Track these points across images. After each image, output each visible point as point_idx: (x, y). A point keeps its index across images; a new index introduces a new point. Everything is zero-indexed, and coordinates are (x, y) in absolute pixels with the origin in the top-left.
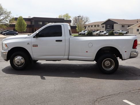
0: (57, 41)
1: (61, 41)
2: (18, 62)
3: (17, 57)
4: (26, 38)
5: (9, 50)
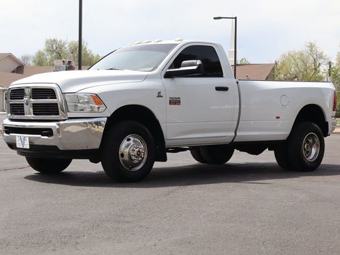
0: (218, 89)
1: (225, 89)
2: (139, 153)
3: (129, 140)
4: (146, 77)
5: (109, 115)
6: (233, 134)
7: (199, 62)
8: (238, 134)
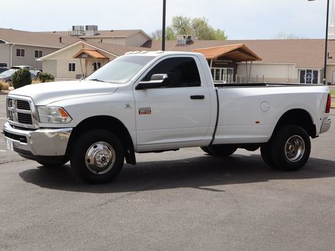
0: (193, 97)
1: (201, 97)
2: (104, 159)
3: (95, 147)
4: (116, 90)
5: (75, 126)
6: (211, 138)
7: (165, 76)
8: (216, 137)
